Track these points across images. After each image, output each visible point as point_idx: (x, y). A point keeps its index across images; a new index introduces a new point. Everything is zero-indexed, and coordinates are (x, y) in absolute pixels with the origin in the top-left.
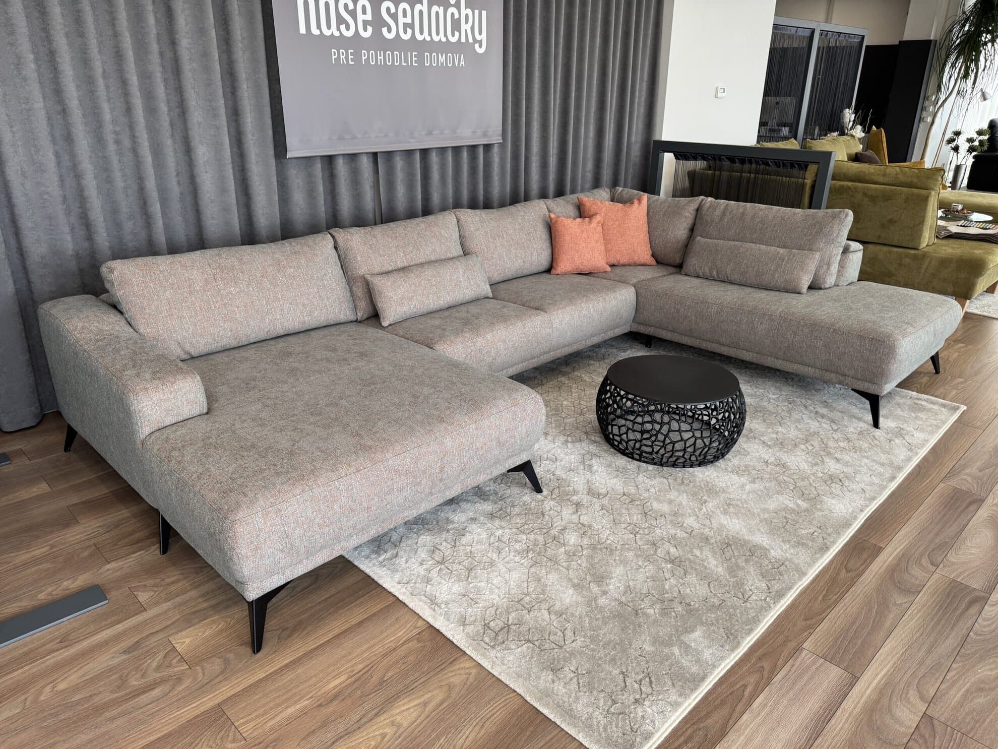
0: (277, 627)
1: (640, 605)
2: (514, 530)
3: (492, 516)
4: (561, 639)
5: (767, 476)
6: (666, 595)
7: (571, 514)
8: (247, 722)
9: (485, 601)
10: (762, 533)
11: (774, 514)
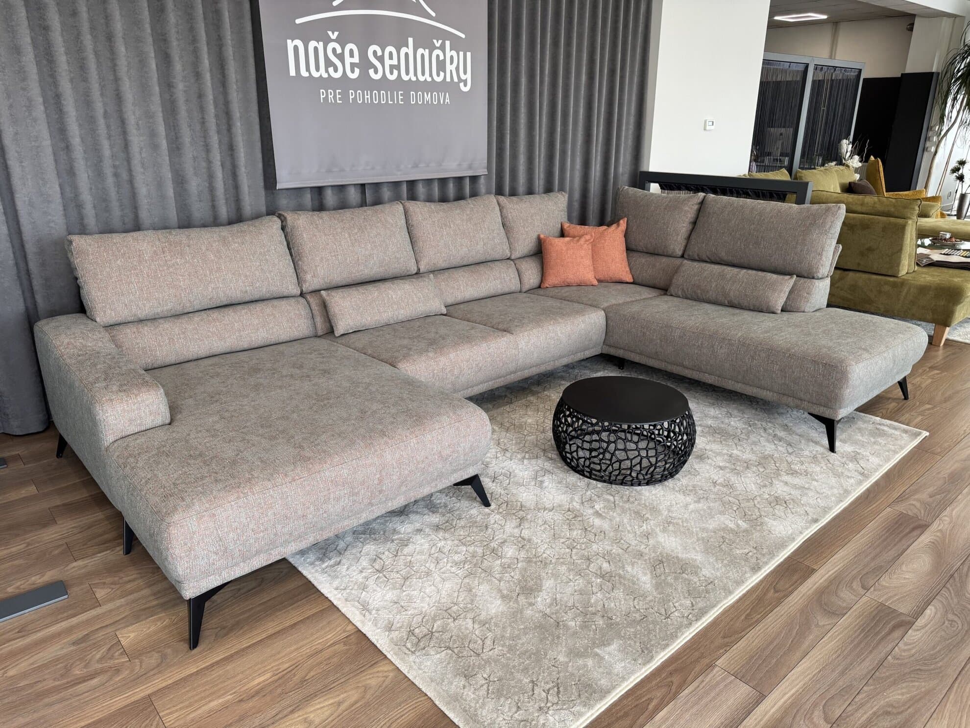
0: (216, 626)
1: (563, 617)
2: (456, 542)
3: (437, 528)
4: (480, 647)
5: (713, 496)
6: (590, 609)
7: (514, 528)
8: (170, 713)
9: (415, 608)
10: (697, 552)
11: (712, 534)
